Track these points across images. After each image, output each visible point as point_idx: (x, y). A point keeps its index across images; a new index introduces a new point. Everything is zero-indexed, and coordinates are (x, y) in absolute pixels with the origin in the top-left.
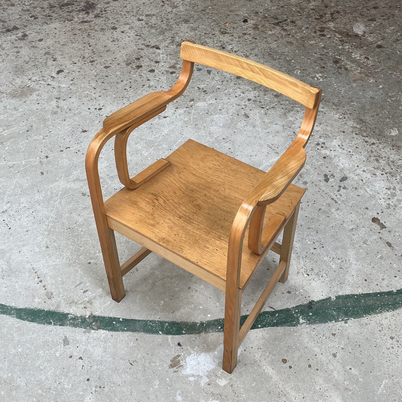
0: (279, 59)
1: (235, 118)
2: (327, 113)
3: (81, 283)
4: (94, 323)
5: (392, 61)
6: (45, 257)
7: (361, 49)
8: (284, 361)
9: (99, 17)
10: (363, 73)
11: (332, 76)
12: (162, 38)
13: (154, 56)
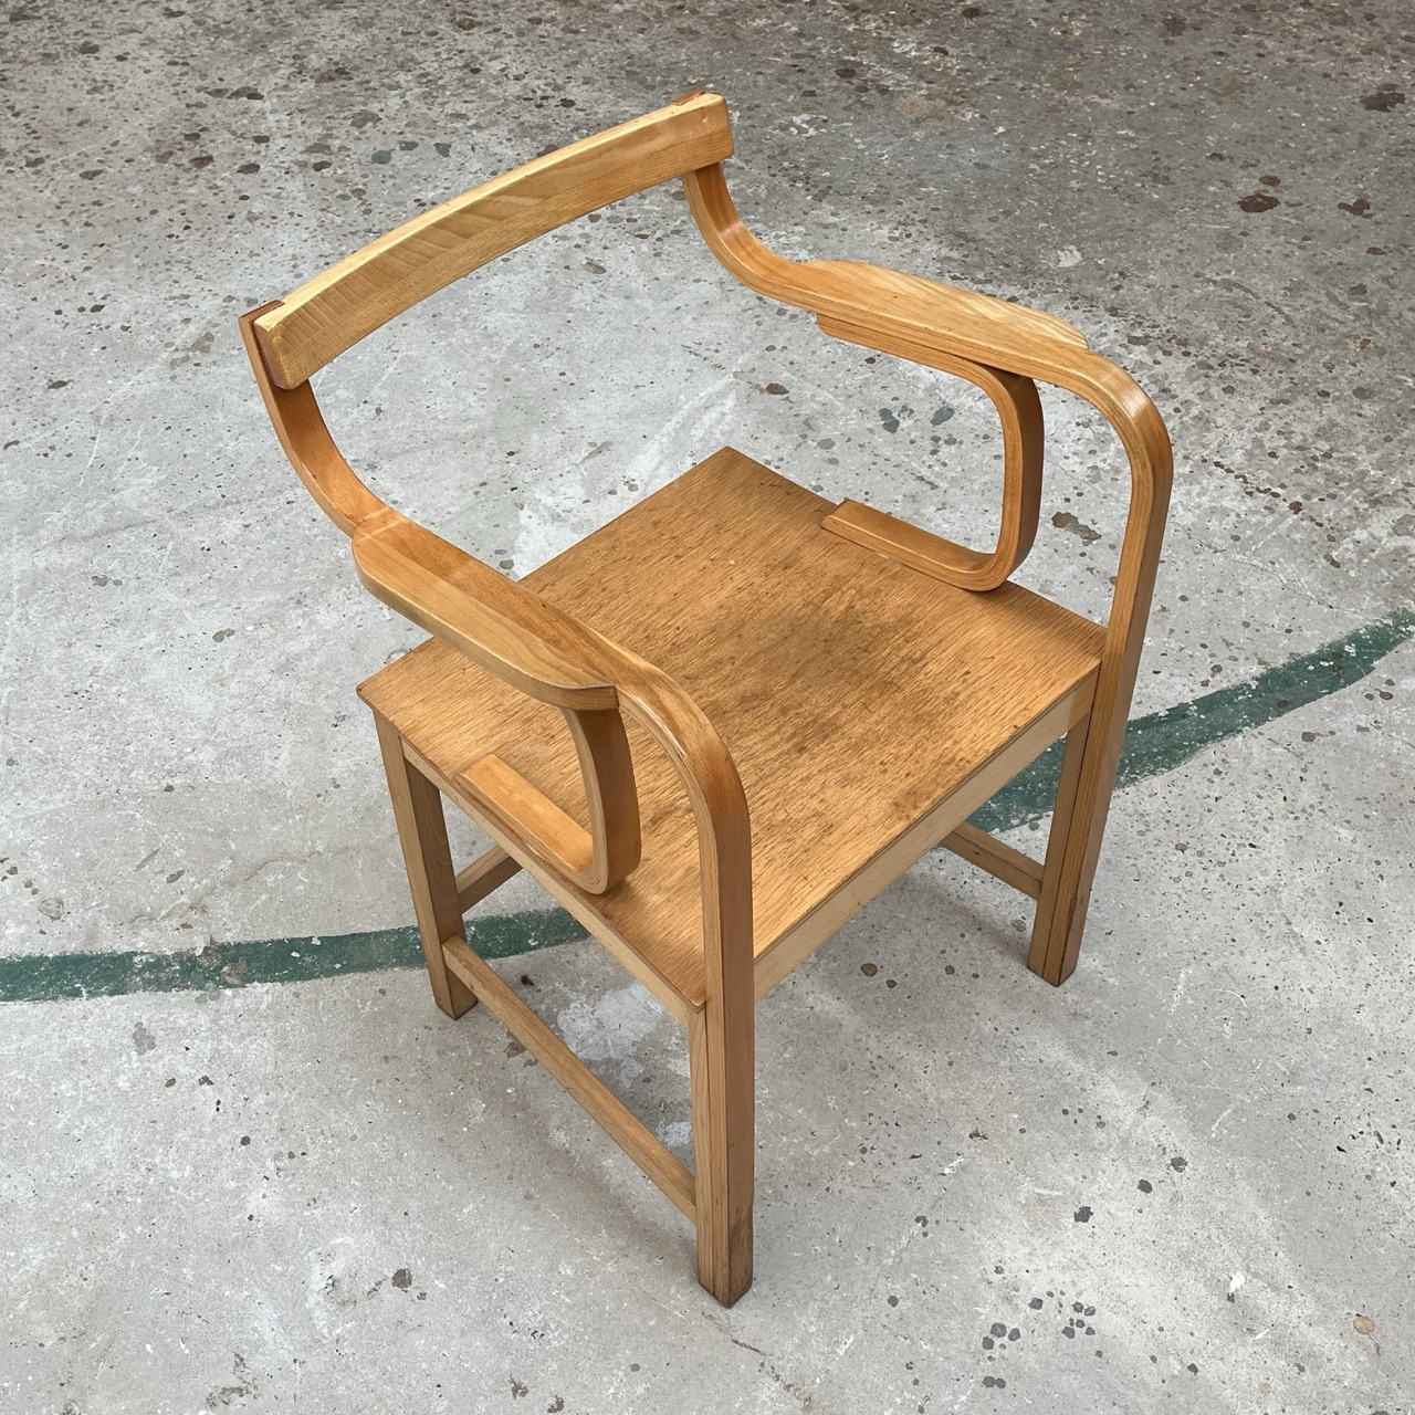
0: (664, 83)
1: (560, 277)
2: (849, 227)
3: (156, 852)
4: (225, 969)
5: (1019, 52)
6: (11, 794)
7: (918, 26)
8: (870, 970)
9: (26, 17)
10: (937, 96)
11: (842, 115)
12: (261, 64)
13: (245, 121)
